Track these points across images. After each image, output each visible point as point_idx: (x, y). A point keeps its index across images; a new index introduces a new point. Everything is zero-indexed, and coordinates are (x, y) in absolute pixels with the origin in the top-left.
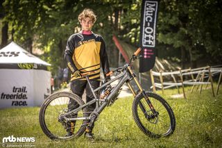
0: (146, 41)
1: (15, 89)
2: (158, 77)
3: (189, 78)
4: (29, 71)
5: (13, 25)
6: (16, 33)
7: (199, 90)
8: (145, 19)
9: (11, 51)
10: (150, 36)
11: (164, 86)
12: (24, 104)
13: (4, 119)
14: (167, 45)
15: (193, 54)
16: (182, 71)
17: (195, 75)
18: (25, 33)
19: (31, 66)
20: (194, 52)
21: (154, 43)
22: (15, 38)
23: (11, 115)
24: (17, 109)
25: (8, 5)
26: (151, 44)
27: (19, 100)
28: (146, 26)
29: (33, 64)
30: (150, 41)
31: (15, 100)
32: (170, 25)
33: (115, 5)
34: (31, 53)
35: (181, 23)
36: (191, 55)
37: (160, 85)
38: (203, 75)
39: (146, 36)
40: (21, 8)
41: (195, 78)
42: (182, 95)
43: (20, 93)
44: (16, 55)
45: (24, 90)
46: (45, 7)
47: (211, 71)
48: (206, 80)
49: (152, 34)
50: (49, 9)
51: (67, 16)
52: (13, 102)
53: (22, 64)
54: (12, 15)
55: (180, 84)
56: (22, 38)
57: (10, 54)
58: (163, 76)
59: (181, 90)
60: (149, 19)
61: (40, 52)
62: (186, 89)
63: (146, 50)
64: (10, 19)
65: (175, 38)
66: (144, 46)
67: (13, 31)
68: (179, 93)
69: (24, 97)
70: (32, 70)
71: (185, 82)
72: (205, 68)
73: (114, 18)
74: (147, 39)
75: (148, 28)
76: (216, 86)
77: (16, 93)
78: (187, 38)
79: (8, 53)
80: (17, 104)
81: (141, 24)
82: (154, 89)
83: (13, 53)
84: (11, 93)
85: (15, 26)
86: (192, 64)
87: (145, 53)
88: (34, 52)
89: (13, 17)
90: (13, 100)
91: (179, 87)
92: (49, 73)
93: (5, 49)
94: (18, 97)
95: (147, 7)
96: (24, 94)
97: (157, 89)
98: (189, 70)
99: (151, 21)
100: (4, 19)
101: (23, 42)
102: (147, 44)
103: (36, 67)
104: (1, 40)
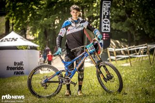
0: (104, 28)
1: (15, 63)
2: (113, 52)
3: (134, 52)
4: (25, 51)
5: (13, 20)
6: (15, 25)
7: (141, 60)
8: (103, 13)
9: (12, 38)
10: (107, 25)
11: (117, 58)
12: (22, 73)
13: (8, 84)
14: (118, 31)
15: (136, 36)
16: (129, 47)
18: (21, 25)
19: (26, 47)
20: (137, 35)
21: (109, 29)
22: (14, 28)
23: (13, 81)
24: (17, 77)
25: (9, 6)
26: (108, 30)
27: (18, 71)
28: (104, 18)
29: (27, 46)
30: (107, 28)
32: (120, 16)
33: (82, 4)
34: (26, 39)
35: (127, 15)
36: (134, 36)
37: (114, 57)
38: (143, 50)
39: (104, 24)
40: (18, 8)
41: (138, 52)
42: (129, 64)
43: (19, 66)
44: (15, 40)
45: (21, 63)
46: (34, 7)
47: (149, 47)
48: (145, 53)
49: (108, 23)
50: (37, 8)
51: (50, 13)
52: (15, 72)
53: (20, 46)
54: (12, 13)
55: (128, 56)
56: (19, 29)
57: (11, 40)
58: (116, 52)
59: (128, 60)
60: (106, 13)
61: (32, 38)
62: (132, 60)
63: (104, 34)
64: (11, 16)
65: (123, 25)
66: (103, 31)
67: (13, 24)
68: (127, 62)
69: (22, 68)
70: (27, 50)
72: (144, 45)
73: (81, 13)
74: (105, 26)
75: (105, 19)
76: (152, 57)
77: (16, 66)
78: (132, 25)
79: (10, 39)
80: (18, 73)
81: (100, 17)
82: (110, 60)
83: (13, 39)
84: (13, 66)
85: (14, 21)
86: (135, 42)
87: (104, 36)
88: (27, 38)
89: (13, 14)
90: (15, 71)
91: (127, 58)
92: (38, 52)
93: (8, 37)
94: (18, 69)
95: (105, 5)
96: (21, 66)
97: (112, 60)
98: (134, 46)
99: (107, 14)
100: (7, 16)
101: (20, 31)
102: (105, 30)
103: (29, 48)
104: (5, 30)
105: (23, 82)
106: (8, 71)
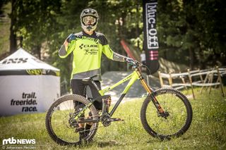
1: (24, 95)
4: (38, 77)
7: (209, 90)
12: (34, 109)
16: (191, 72)
17: (204, 76)
19: (40, 72)
24: (26, 115)
27: (29, 106)
28: (150, 28)
29: (42, 70)
31: (26, 106)
41: (204, 79)
42: (191, 96)
43: (29, 99)
44: (25, 61)
45: (33, 95)
52: (23, 108)
53: (31, 70)
55: (189, 85)
57: (18, 60)
58: (172, 78)
59: (190, 91)
60: (152, 21)
62: (195, 90)
63: (152, 52)
69: (34, 102)
70: (41, 76)
71: (195, 84)
77: (25, 99)
80: (28, 109)
83: (21, 59)
84: (20, 99)
87: (152, 55)
88: (42, 58)
90: (23, 106)
91: (188, 87)
92: (58, 79)
93: (13, 56)
94: (28, 103)
96: (33, 99)
98: (198, 71)
103: (45, 73)
104: (9, 47)
105: (35, 123)
106: (13, 106)
